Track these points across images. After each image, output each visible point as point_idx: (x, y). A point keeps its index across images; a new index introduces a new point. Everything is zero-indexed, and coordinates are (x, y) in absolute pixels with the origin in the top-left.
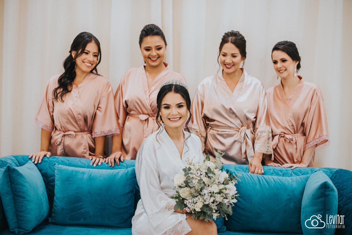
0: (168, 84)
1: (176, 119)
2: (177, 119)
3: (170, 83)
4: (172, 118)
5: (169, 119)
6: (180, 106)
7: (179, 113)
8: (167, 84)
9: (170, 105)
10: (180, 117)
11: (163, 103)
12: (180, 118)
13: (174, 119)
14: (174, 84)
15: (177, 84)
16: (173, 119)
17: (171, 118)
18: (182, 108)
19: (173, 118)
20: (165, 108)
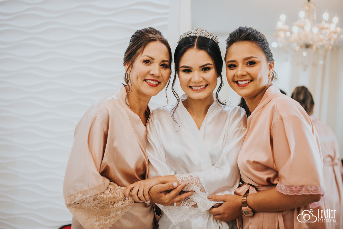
0: (189, 35)
1: (199, 88)
2: (202, 87)
3: (192, 35)
4: (194, 86)
5: (190, 87)
6: (205, 68)
7: (204, 79)
8: (187, 36)
9: (191, 68)
10: (206, 84)
11: (182, 64)
12: (206, 86)
13: (197, 88)
14: (198, 35)
15: (202, 36)
16: (195, 88)
17: (192, 86)
18: (208, 71)
19: (196, 86)
20: (184, 71)
